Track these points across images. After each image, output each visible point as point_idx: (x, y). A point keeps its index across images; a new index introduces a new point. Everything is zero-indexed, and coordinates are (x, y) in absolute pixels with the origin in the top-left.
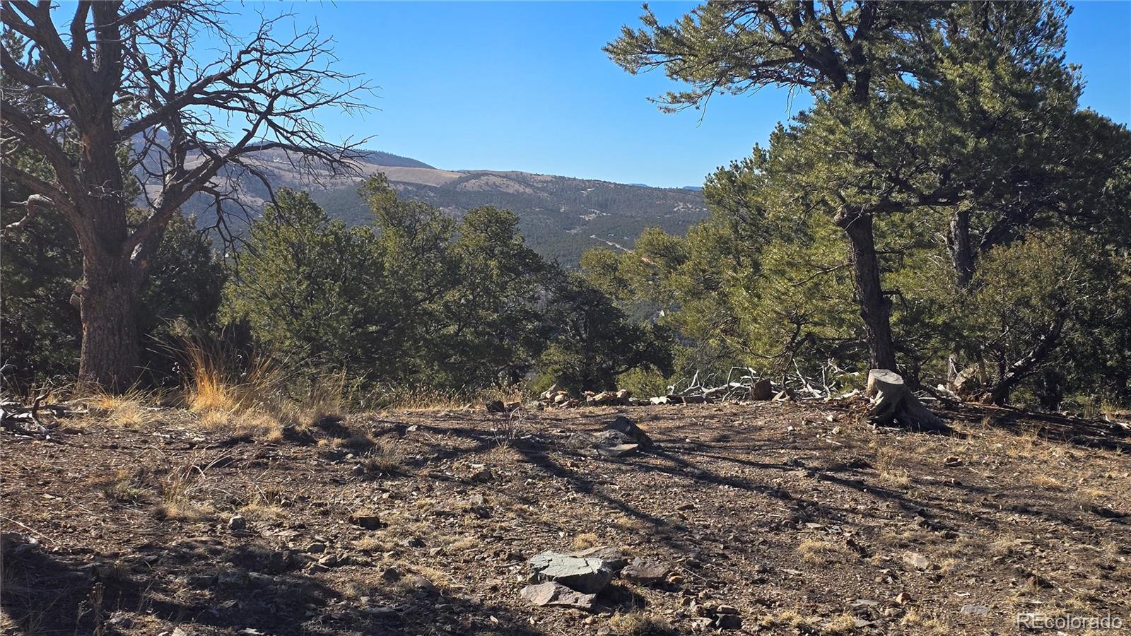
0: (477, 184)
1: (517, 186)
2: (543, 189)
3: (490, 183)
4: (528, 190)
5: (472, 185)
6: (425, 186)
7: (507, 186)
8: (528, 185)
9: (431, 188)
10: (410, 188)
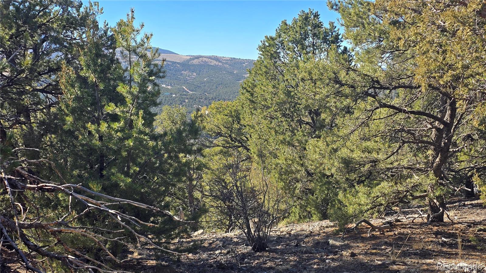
0: (198, 61)
1: (215, 62)
2: (226, 63)
3: (204, 60)
4: (220, 64)
5: (196, 62)
6: (176, 62)
7: (211, 62)
8: (220, 62)
9: (178, 63)
10: (169, 63)
